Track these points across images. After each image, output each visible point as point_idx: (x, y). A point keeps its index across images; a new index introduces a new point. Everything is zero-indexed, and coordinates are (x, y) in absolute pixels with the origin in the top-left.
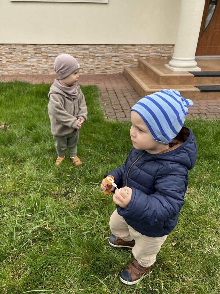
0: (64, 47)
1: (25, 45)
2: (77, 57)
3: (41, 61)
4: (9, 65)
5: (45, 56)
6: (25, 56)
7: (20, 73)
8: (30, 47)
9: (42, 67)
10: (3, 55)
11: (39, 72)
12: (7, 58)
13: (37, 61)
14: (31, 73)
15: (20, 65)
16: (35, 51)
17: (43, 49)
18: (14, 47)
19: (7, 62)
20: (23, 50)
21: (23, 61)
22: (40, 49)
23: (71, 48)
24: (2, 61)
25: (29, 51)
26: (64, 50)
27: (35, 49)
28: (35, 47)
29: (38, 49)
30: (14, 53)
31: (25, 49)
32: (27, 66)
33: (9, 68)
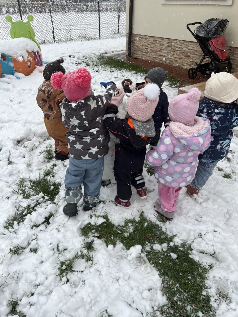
0: (188, 44)
1: (163, 39)
2: (196, 54)
3: (170, 53)
4: (151, 53)
5: (173, 49)
6: (161, 47)
7: (156, 60)
8: (165, 41)
9: (169, 58)
10: (149, 45)
11: (167, 62)
12: (151, 47)
13: (168, 52)
14: (162, 61)
15: (157, 54)
16: (168, 44)
17: (173, 43)
18: (157, 40)
19: (150, 50)
20: (161, 43)
21: (159, 51)
22: (172, 43)
23: (194, 45)
24: (148, 49)
25: (164, 44)
26: (187, 46)
27: (168, 43)
28: (168, 41)
29: (170, 43)
30: (155, 44)
31: (162, 42)
32: (160, 55)
33: (150, 55)
